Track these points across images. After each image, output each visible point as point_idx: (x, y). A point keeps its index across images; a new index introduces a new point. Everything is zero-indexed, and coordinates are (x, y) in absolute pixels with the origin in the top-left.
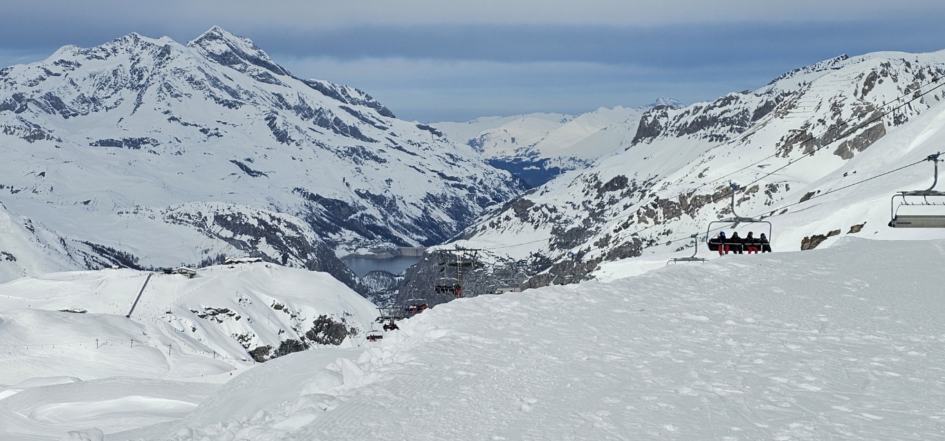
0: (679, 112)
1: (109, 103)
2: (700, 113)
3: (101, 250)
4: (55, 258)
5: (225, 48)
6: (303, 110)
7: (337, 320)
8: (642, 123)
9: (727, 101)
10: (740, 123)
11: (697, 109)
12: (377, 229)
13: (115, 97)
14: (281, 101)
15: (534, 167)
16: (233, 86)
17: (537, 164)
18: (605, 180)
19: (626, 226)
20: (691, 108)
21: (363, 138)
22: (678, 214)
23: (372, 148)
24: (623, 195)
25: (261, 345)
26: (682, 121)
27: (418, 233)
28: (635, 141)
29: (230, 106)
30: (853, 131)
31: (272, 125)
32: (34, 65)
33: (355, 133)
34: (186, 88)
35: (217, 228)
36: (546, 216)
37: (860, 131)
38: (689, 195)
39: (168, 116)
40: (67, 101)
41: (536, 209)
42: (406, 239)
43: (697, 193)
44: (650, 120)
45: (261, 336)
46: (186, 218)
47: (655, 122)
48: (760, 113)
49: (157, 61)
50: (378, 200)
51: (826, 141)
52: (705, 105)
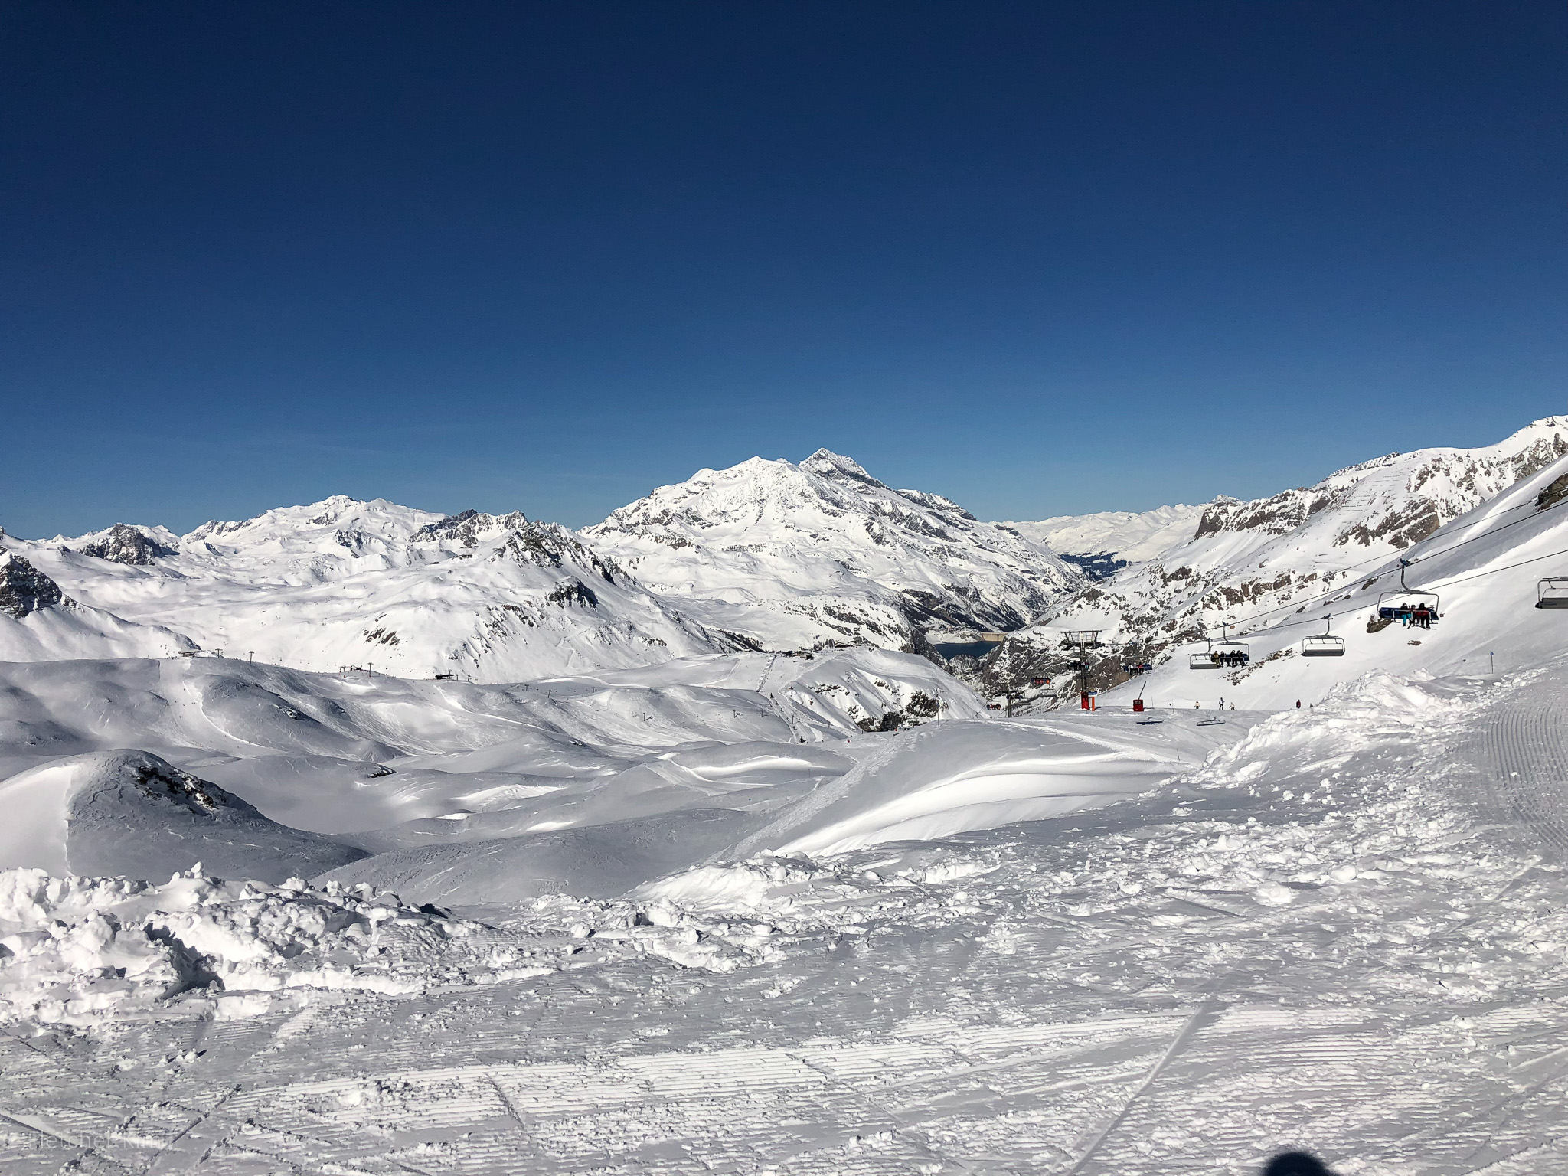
0: (1238, 509)
1: (737, 515)
2: (1259, 508)
3: (733, 637)
4: (697, 645)
5: (830, 466)
6: (896, 517)
7: (930, 697)
8: (1204, 519)
9: (1285, 497)
10: (1296, 519)
11: (1256, 505)
12: (962, 618)
13: (742, 511)
14: (877, 510)
15: (1102, 561)
16: (837, 497)
17: (1104, 558)
18: (1170, 570)
19: (1192, 612)
20: (1250, 506)
21: (948, 539)
22: (1241, 600)
23: (957, 547)
24: (1188, 585)
25: (867, 716)
26: (1242, 516)
27: (998, 620)
28: (1198, 536)
29: (834, 514)
30: (1407, 522)
31: (869, 530)
32: (678, 486)
33: (940, 534)
34: (798, 501)
35: (827, 618)
36: (1115, 604)
37: (1413, 523)
38: (1251, 583)
39: (785, 524)
40: (704, 515)
41: (1106, 598)
42: (987, 625)
43: (1259, 581)
44: (1211, 516)
45: (867, 709)
46: (800, 609)
47: (1217, 518)
48: (1316, 507)
49: (776, 479)
50: (962, 591)
51: (1380, 532)
52: (1263, 501)
